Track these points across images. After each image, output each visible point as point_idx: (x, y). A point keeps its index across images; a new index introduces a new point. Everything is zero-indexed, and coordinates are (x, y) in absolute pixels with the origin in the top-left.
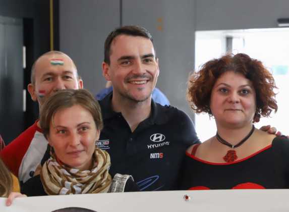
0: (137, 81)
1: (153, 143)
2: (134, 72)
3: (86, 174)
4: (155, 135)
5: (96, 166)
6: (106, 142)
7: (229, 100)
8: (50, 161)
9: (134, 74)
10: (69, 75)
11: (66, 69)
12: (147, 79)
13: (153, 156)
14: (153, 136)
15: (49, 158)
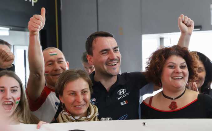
0: (112, 63)
1: (120, 96)
2: (111, 58)
3: (84, 119)
4: (120, 90)
5: (90, 114)
6: (94, 100)
7: (176, 71)
8: (63, 112)
9: (111, 59)
10: (61, 60)
11: (59, 57)
12: (117, 61)
13: (122, 104)
14: (119, 92)
15: (62, 110)
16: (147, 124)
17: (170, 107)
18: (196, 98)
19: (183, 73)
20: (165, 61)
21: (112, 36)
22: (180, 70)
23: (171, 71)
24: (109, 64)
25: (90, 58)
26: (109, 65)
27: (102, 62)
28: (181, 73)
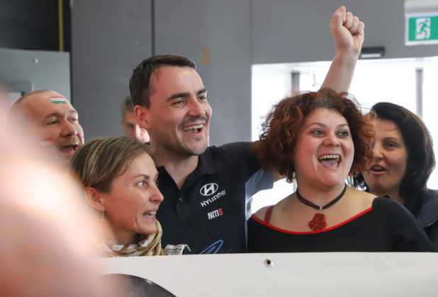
0: (194, 125)
3: (132, 250)
4: (205, 186)
5: (146, 238)
9: (192, 116)
13: (211, 215)
14: (203, 189)
16: (275, 263)
17: (311, 225)
18: (370, 206)
19: (343, 147)
20: (304, 120)
21: (192, 65)
22: (336, 140)
23: (316, 141)
24: (188, 126)
25: (142, 114)
26: (187, 129)
27: (171, 124)
28: (338, 146)
